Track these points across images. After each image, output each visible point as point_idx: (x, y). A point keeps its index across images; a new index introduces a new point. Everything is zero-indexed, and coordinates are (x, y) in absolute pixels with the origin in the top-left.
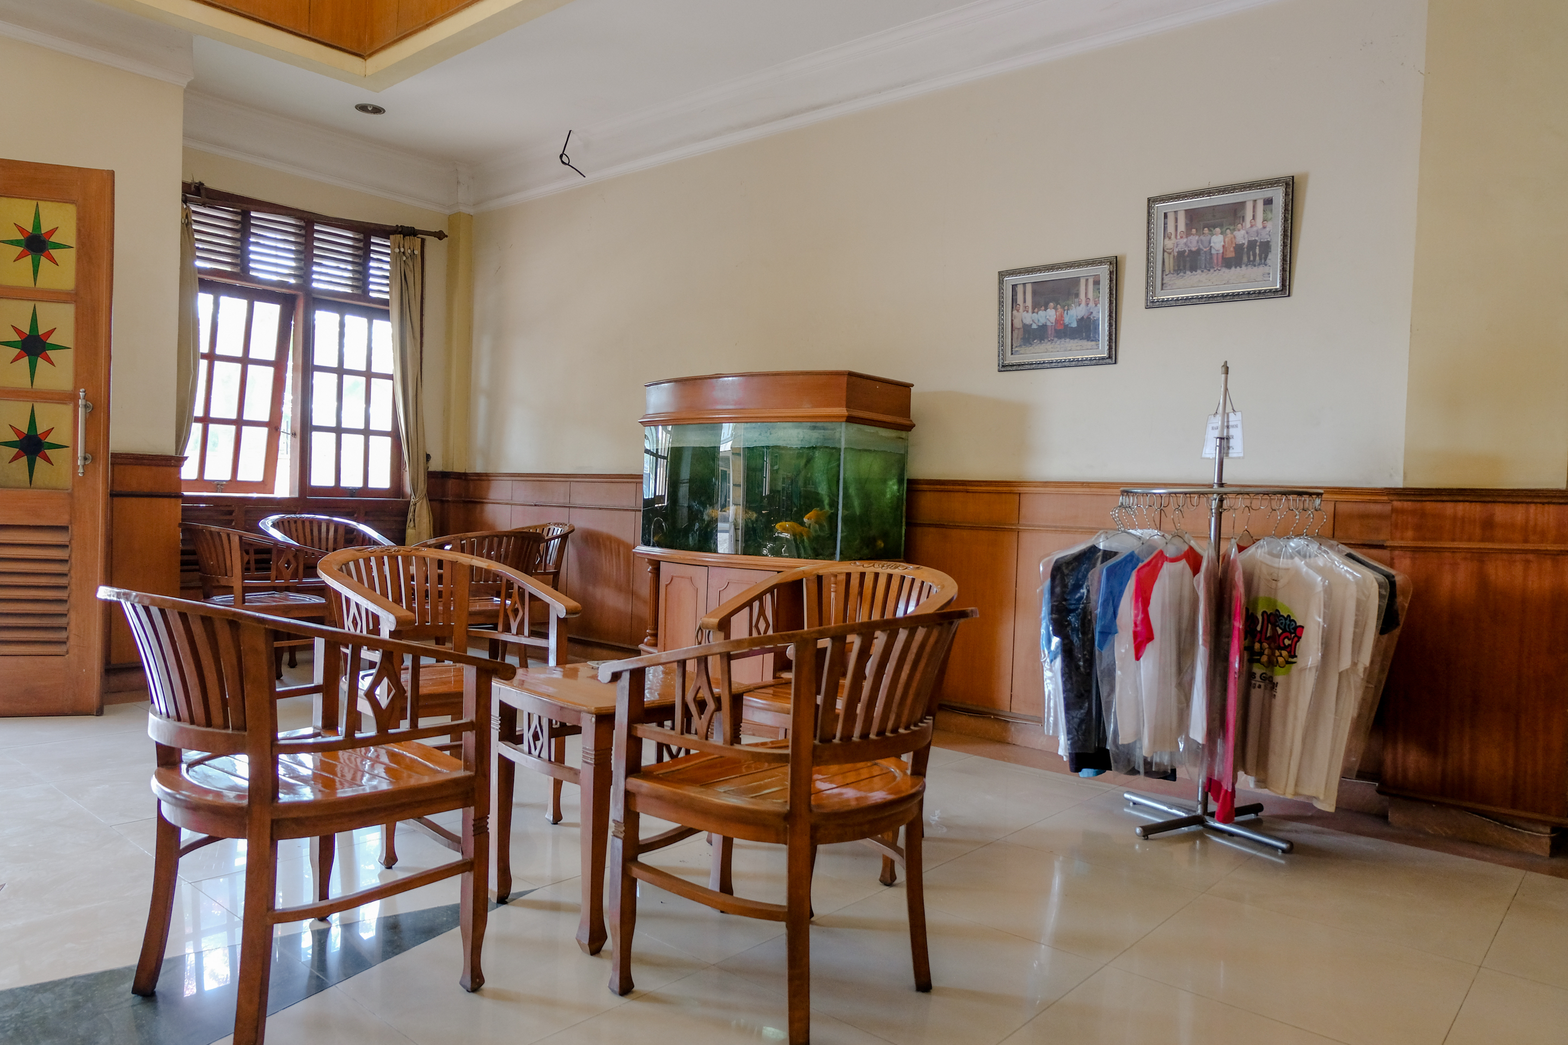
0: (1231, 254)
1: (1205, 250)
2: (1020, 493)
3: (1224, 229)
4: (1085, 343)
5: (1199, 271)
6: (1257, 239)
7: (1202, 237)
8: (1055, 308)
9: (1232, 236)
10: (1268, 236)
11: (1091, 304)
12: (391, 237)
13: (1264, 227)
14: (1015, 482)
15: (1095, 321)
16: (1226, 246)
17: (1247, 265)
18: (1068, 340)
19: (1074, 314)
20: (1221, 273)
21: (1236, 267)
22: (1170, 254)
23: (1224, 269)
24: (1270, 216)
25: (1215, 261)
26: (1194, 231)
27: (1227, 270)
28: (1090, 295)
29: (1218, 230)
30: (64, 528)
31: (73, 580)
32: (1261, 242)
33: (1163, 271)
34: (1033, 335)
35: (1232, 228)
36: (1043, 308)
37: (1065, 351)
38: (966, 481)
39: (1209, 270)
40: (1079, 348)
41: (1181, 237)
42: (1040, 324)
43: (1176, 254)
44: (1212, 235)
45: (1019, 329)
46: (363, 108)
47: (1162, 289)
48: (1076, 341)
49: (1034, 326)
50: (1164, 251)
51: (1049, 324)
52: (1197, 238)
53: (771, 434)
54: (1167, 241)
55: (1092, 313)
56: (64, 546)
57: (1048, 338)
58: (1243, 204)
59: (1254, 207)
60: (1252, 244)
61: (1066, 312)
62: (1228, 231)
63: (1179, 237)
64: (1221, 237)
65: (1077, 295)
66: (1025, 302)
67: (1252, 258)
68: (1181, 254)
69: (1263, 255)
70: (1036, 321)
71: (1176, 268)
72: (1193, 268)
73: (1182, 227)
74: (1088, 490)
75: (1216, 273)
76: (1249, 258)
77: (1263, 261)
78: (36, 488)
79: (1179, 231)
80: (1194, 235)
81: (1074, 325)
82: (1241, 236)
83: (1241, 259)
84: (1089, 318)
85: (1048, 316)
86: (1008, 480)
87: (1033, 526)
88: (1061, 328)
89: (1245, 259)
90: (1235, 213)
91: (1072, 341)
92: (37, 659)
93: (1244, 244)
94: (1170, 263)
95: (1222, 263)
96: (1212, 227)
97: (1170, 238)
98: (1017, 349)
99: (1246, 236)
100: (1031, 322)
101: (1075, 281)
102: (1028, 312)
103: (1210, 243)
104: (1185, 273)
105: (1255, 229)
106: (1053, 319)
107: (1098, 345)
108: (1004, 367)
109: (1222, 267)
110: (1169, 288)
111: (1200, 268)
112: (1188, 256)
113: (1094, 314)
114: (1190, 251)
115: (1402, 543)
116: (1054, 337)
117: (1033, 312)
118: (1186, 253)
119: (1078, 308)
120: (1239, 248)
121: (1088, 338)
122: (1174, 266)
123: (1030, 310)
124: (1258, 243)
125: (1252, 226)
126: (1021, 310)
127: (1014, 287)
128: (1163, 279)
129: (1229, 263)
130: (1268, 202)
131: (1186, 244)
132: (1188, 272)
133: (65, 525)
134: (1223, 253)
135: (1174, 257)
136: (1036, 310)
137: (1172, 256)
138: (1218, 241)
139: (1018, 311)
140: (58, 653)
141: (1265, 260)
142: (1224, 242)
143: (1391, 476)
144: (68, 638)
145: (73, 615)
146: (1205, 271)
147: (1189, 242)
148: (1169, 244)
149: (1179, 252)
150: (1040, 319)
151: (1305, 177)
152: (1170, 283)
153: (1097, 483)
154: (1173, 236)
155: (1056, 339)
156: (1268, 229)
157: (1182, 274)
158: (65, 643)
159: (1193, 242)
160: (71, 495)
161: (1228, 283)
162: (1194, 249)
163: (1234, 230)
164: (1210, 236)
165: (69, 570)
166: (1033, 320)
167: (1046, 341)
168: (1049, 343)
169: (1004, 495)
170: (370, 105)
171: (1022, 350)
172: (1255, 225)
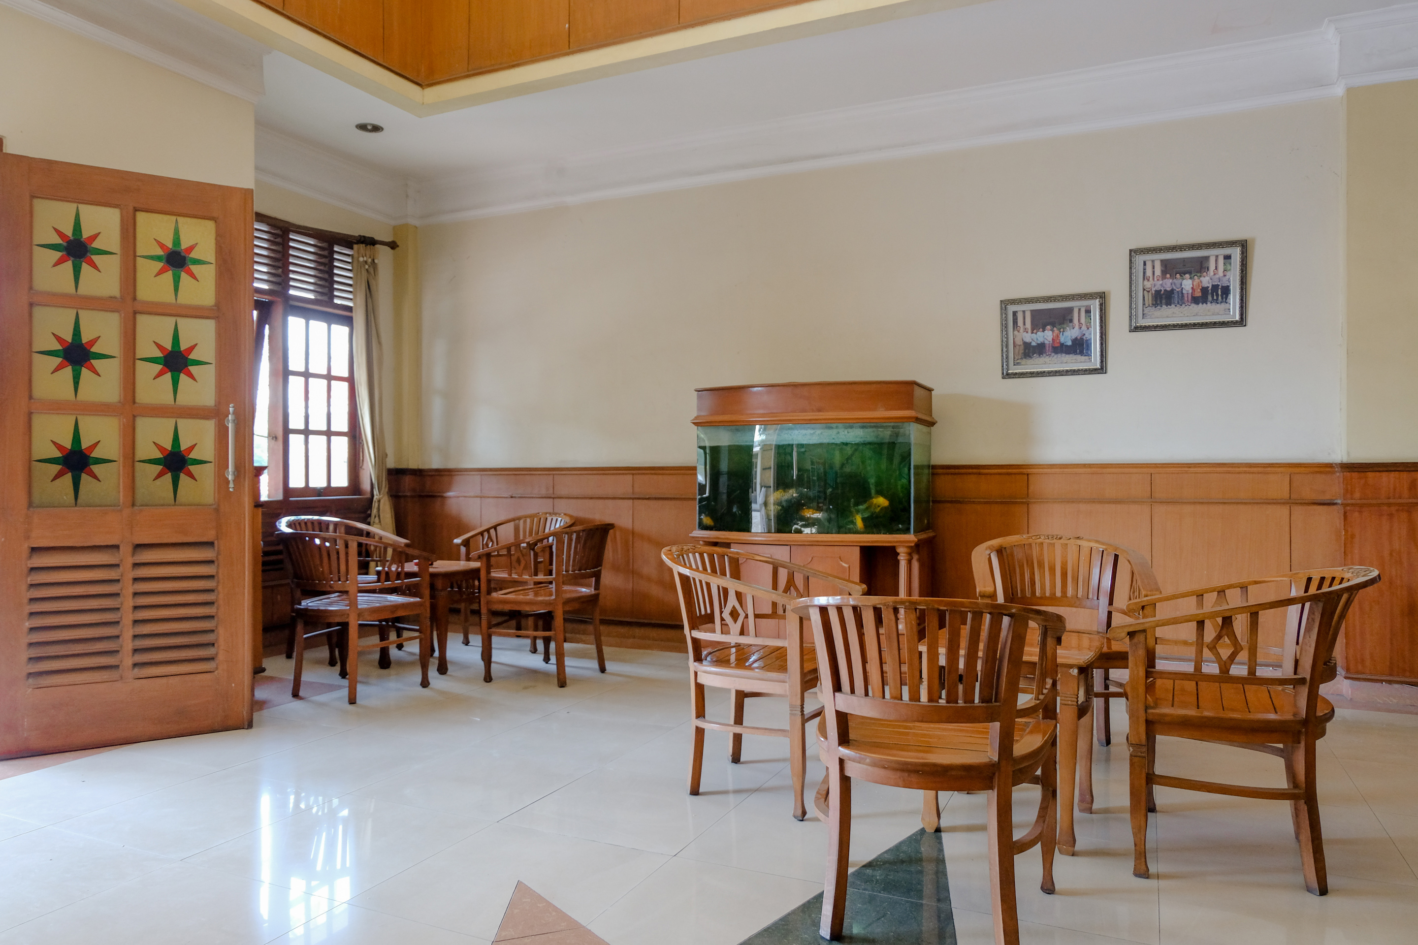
0: (1198, 294)
1: (1177, 290)
2: (1028, 474)
3: (1193, 275)
4: (1079, 357)
5: (1173, 306)
6: (1219, 283)
7: (1175, 280)
8: (1052, 330)
9: (1199, 281)
10: (1228, 282)
11: (1084, 328)
12: (355, 246)
13: (1225, 276)
14: (1024, 465)
15: (1087, 341)
16: (1195, 288)
17: (1211, 303)
18: (1064, 355)
19: (1068, 335)
20: (1191, 307)
21: (1203, 304)
22: (1148, 292)
23: (1193, 305)
24: (1229, 267)
25: (1186, 299)
26: (1168, 276)
27: (1195, 306)
28: (1083, 320)
29: (1187, 276)
30: (211, 544)
31: (221, 596)
32: (1222, 286)
33: (1144, 304)
34: (1030, 351)
35: (1199, 275)
36: (1041, 330)
37: (1062, 363)
38: (979, 466)
39: (1181, 305)
40: (1073, 361)
41: (1158, 280)
42: (1039, 342)
43: (1154, 292)
44: (1183, 279)
45: (1020, 345)
46: (363, 127)
47: (1143, 318)
48: (1071, 355)
49: (1034, 344)
50: (1144, 290)
51: (1046, 342)
52: (1171, 281)
53: (848, 432)
54: (1146, 282)
55: (1084, 334)
56: (210, 562)
57: (1046, 353)
58: (1207, 258)
59: (1216, 261)
60: (1215, 287)
61: (1061, 333)
62: (1196, 277)
63: (1156, 279)
64: (1190, 281)
65: (1071, 321)
66: (1024, 324)
67: (1215, 298)
68: (1158, 292)
69: (1224, 296)
70: (1036, 340)
71: (1154, 303)
72: (1169, 303)
73: (1158, 272)
74: (1089, 470)
75: (1186, 307)
76: (1213, 297)
77: (1224, 300)
78: (181, 505)
79: (1156, 275)
80: (1168, 278)
81: (1069, 343)
82: (1206, 281)
83: (1207, 298)
84: (1082, 339)
85: (1046, 336)
86: (1019, 463)
87: (1042, 499)
88: (1057, 345)
89: (1210, 298)
90: (1201, 266)
91: (1067, 356)
92: (187, 677)
93: (1208, 287)
94: (1149, 299)
95: (1191, 300)
96: (1182, 274)
97: (1148, 280)
98: (1018, 361)
99: (1210, 281)
100: (1031, 341)
101: (1070, 310)
102: (1027, 332)
103: (1181, 285)
104: (1161, 306)
105: (1217, 276)
106: (1050, 338)
107: (1090, 359)
108: (1007, 376)
109: (1191, 303)
110: (1148, 317)
111: (1174, 303)
112: (1163, 294)
113: (1087, 335)
114: (1165, 290)
115: (1353, 502)
116: (1052, 352)
117: (1032, 333)
118: (1162, 292)
119: (1072, 330)
120: (1204, 290)
121: (1081, 353)
122: (1152, 301)
123: (1030, 331)
124: (1220, 287)
125: (1215, 274)
126: (1022, 330)
127: (1015, 313)
128: (1143, 311)
129: (1196, 300)
130: (1228, 258)
131: (1161, 285)
132: (1164, 306)
133: (210, 540)
134: (1192, 293)
135: (1152, 294)
136: (1035, 331)
137: (1150, 294)
138: (1187, 284)
139: (1019, 331)
140: (209, 670)
141: (1226, 299)
142: (1193, 285)
143: (1329, 454)
144: (217, 654)
145: (221, 631)
146: (1178, 305)
147: (1164, 284)
148: (1148, 284)
149: (1156, 291)
150: (1039, 338)
151: (1253, 240)
152: (1150, 313)
153: (1097, 464)
154: (1151, 279)
155: (1053, 354)
156: (1227, 277)
157: (1159, 307)
158: (213, 659)
159: (1167, 284)
160: (217, 510)
161: (1197, 315)
162: (1168, 289)
163: (1201, 276)
164: (1181, 280)
165: (217, 586)
166: (1032, 339)
167: (1044, 355)
168: (1047, 357)
169: (1013, 476)
170: (371, 124)
171: (1024, 361)
172: (1217, 273)
